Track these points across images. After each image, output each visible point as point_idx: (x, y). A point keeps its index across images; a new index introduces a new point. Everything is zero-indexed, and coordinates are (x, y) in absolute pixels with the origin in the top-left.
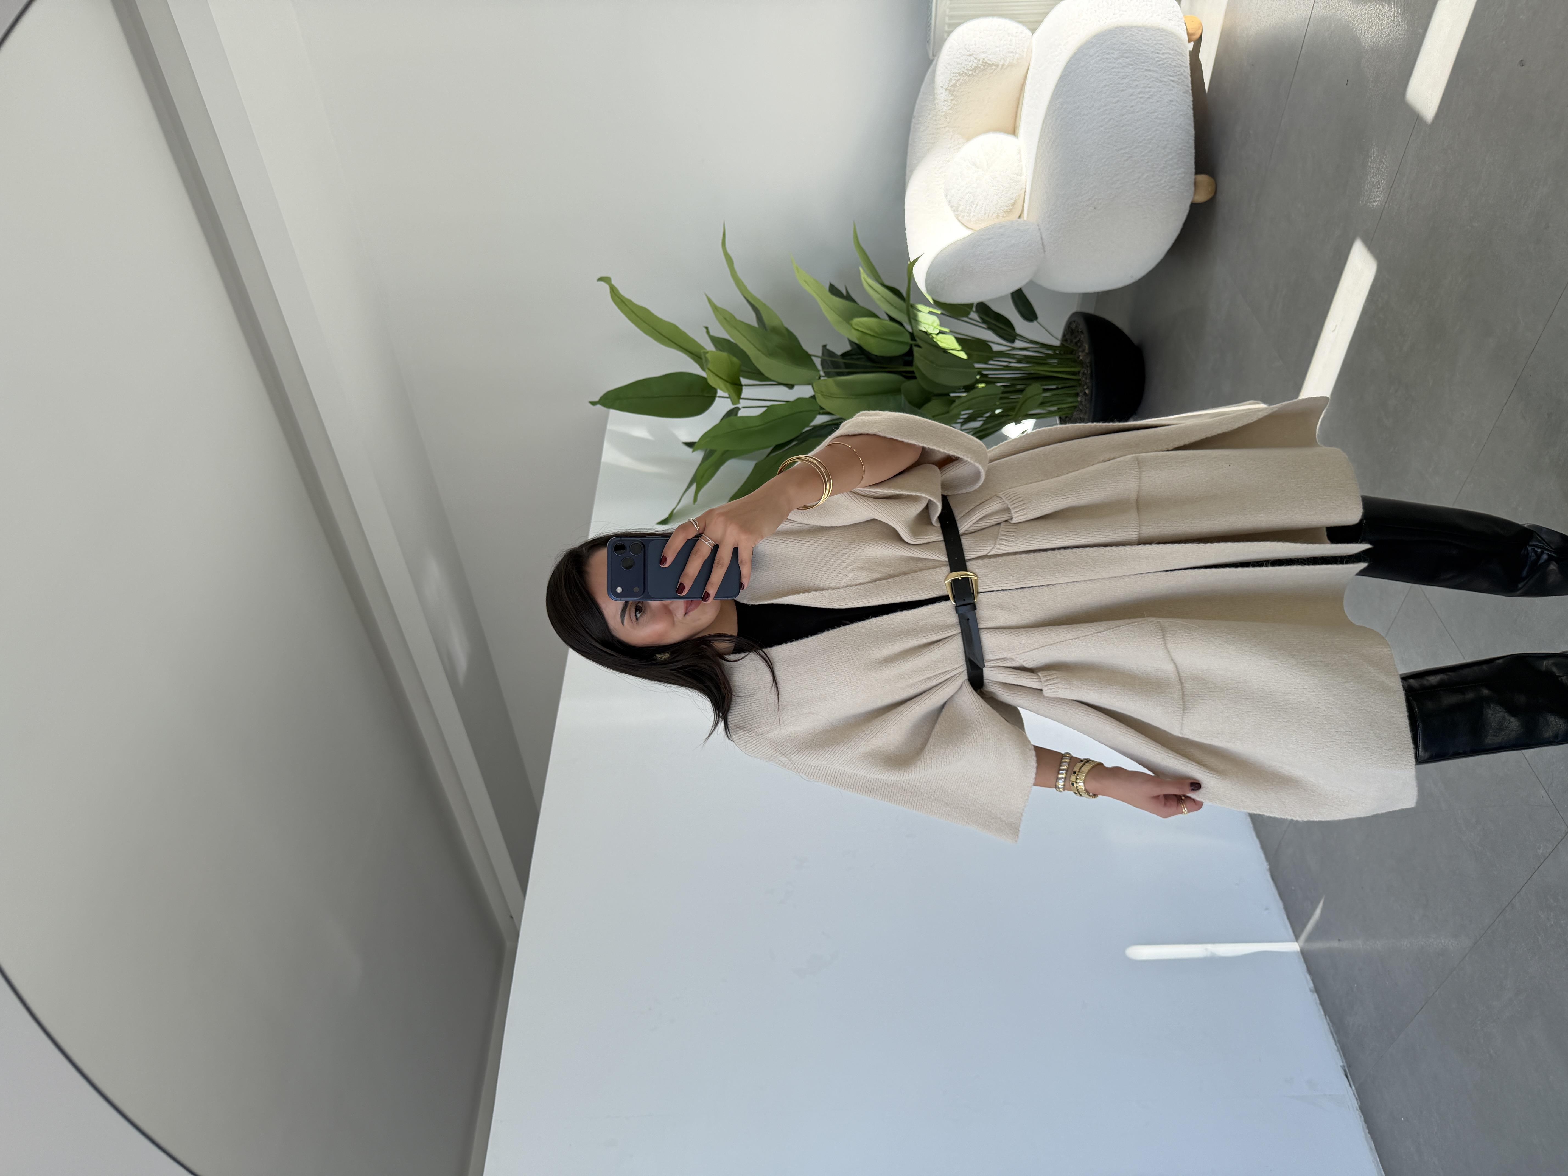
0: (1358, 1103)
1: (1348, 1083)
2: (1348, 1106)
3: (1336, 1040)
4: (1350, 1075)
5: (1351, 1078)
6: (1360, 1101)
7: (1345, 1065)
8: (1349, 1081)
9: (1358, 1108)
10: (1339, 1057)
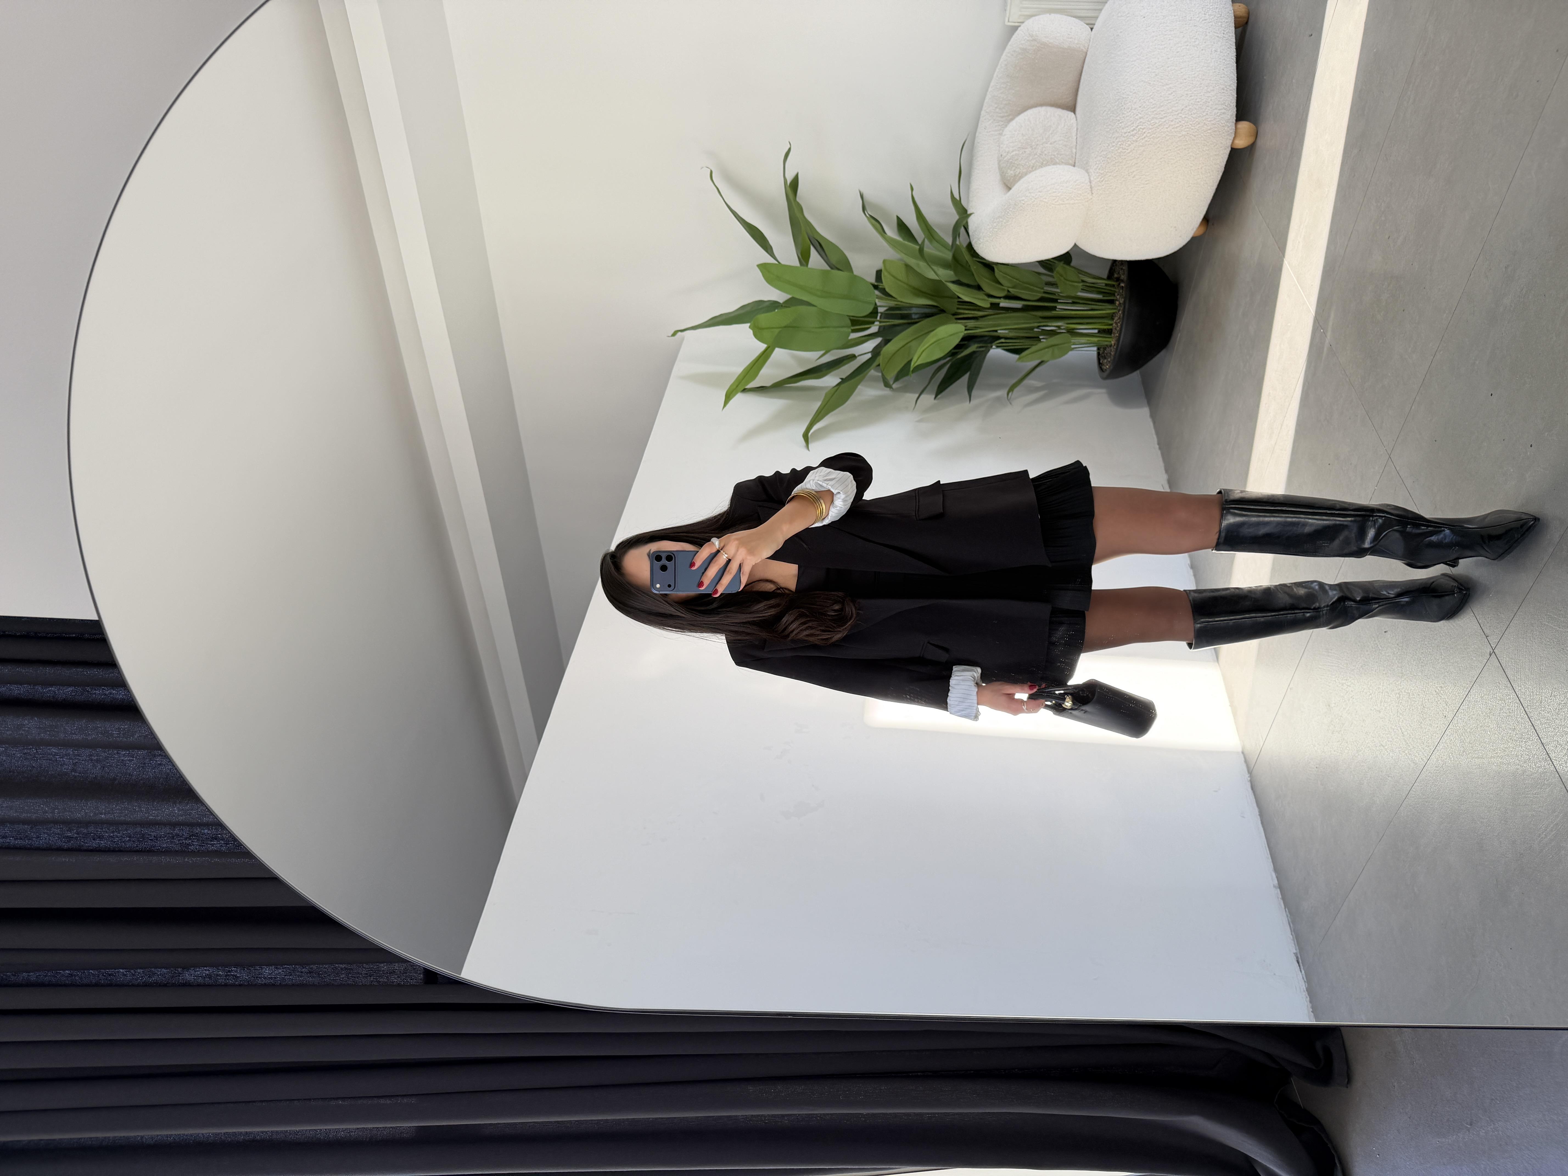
0: (1305, 985)
1: (1298, 967)
2: (1296, 987)
3: (1292, 929)
4: (1301, 960)
5: (1302, 963)
6: (1307, 983)
7: (1298, 951)
8: (1299, 966)
9: (1305, 990)
10: (1294, 945)
